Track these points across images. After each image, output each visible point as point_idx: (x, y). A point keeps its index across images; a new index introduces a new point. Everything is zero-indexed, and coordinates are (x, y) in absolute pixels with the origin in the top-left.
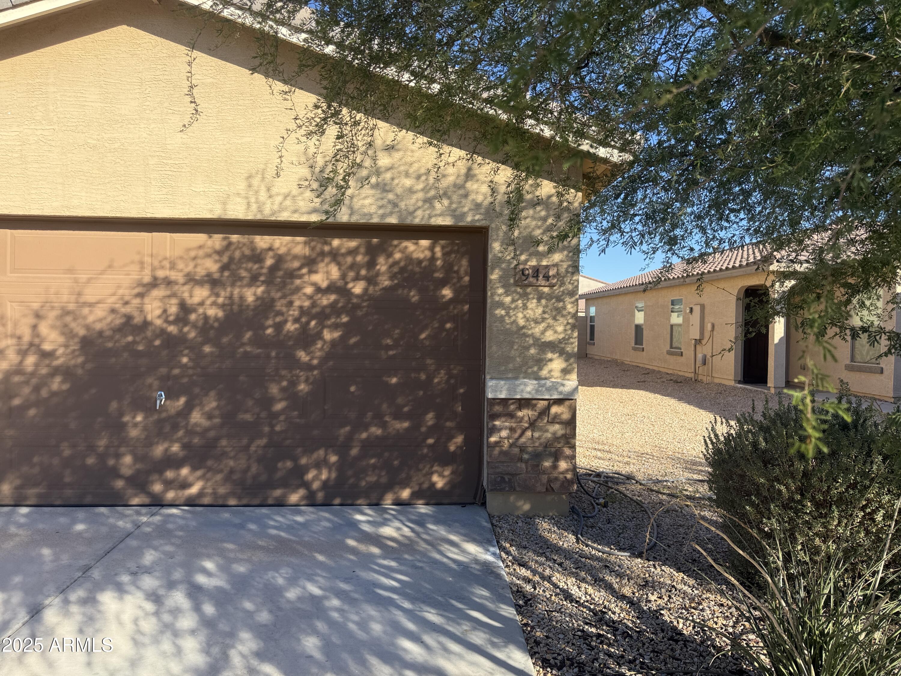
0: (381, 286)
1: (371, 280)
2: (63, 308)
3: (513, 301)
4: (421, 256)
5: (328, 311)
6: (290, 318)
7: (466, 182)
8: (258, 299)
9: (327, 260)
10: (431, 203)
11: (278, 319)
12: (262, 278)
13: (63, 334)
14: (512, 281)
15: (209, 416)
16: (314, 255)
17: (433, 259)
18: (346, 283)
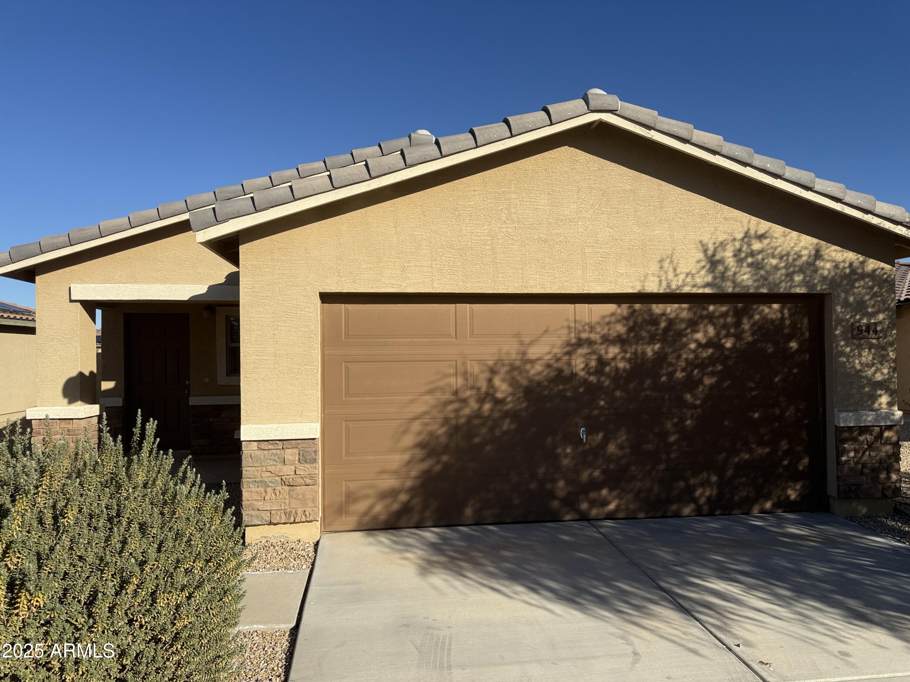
0: (745, 341)
1: (738, 337)
2: (511, 365)
3: (852, 350)
4: (774, 317)
5: (707, 361)
6: (679, 368)
7: (815, 260)
8: (655, 353)
9: (706, 321)
10: (791, 277)
11: (670, 369)
12: (658, 337)
13: (511, 385)
14: (850, 335)
15: (621, 447)
16: (696, 319)
17: (783, 319)
18: (720, 339)
